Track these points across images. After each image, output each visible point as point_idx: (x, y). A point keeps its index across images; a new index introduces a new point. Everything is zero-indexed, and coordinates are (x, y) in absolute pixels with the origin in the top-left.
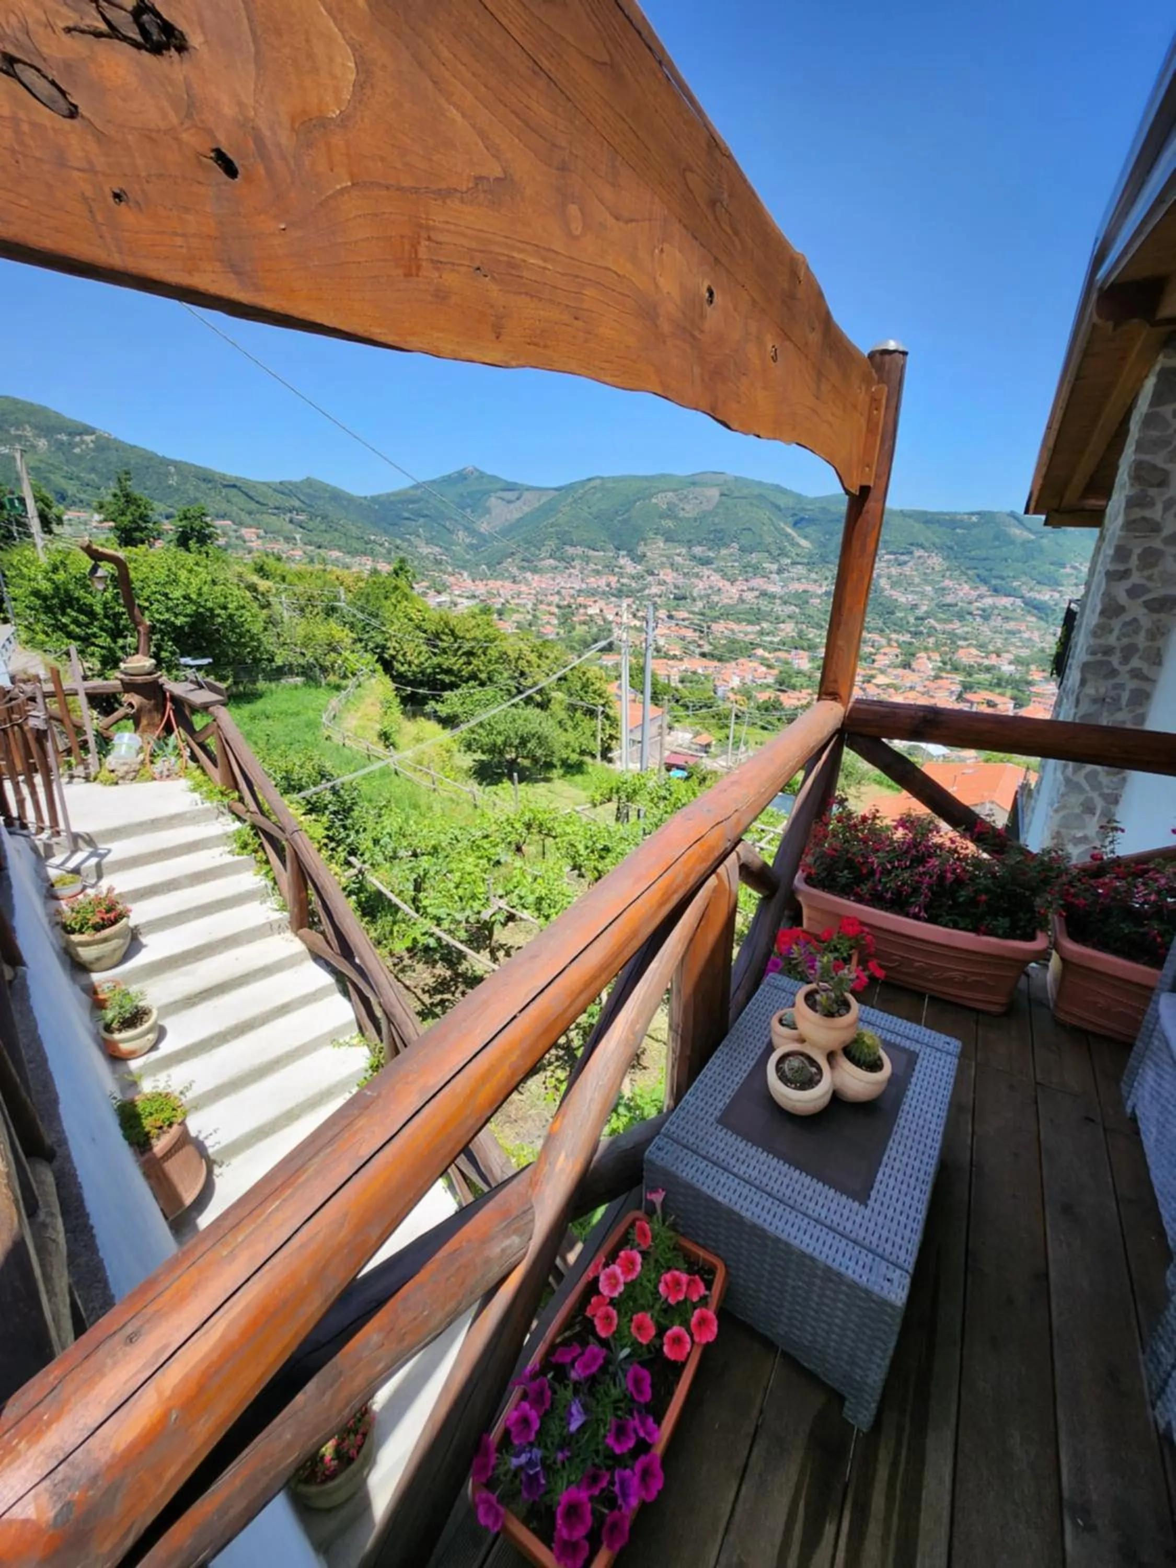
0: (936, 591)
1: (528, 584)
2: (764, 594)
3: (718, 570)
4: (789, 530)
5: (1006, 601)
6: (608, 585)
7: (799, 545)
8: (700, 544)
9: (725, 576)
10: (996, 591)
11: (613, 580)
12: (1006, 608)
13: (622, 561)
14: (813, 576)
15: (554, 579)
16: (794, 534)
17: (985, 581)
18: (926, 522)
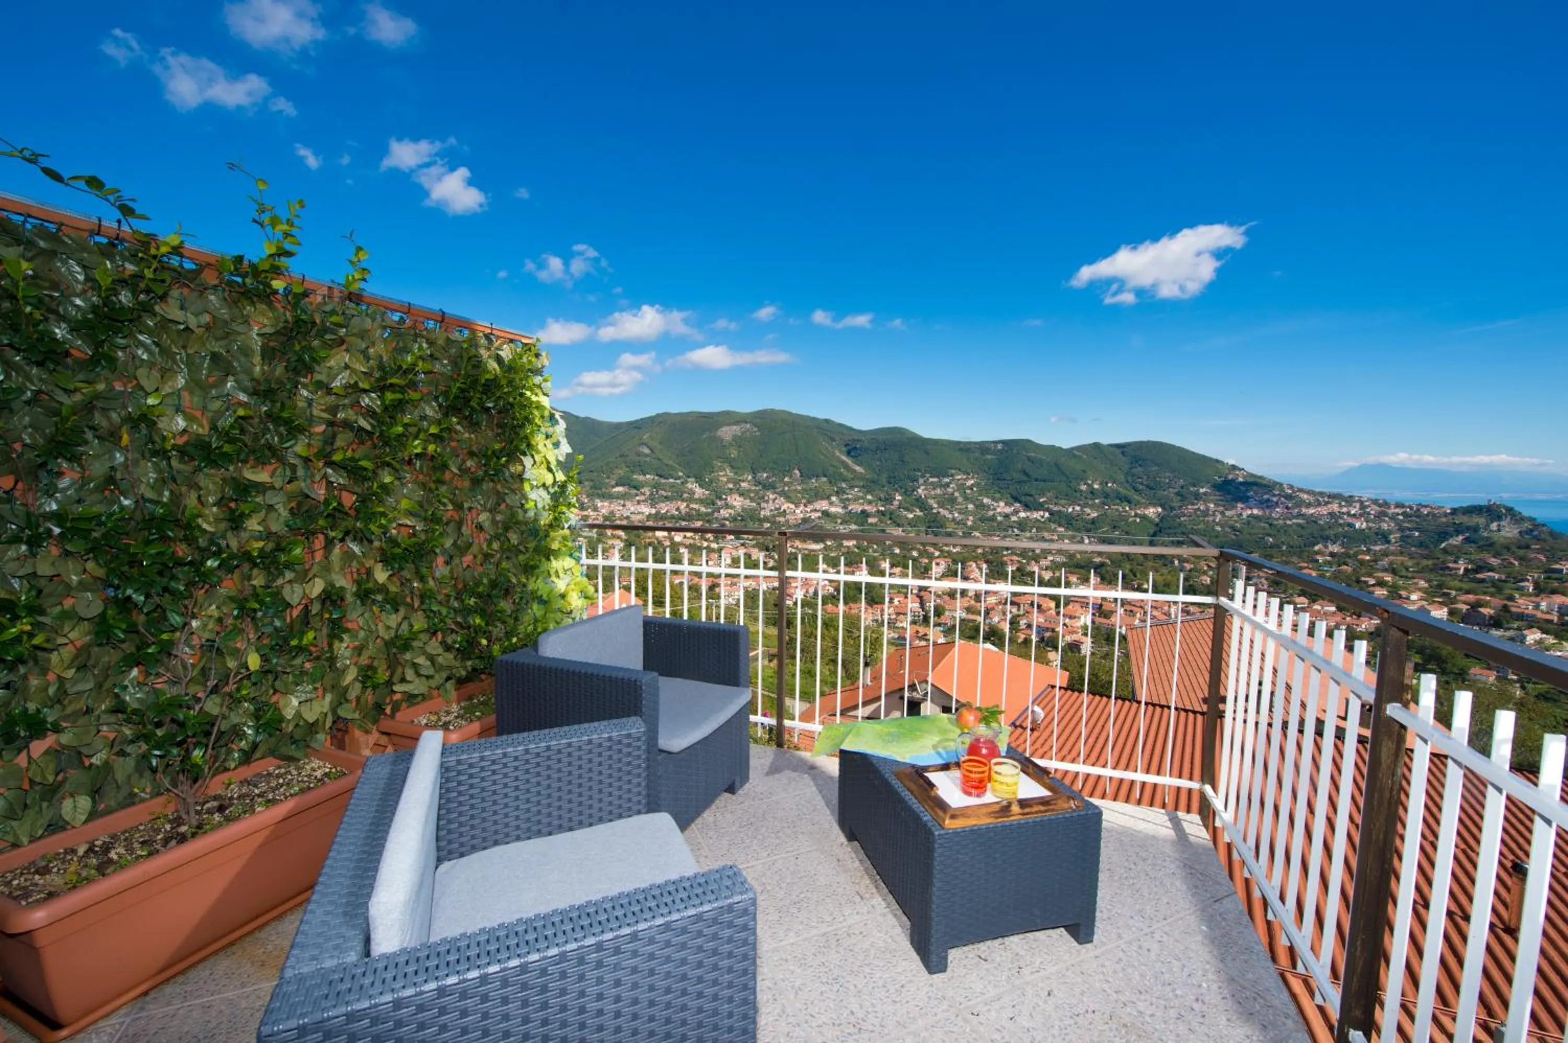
0: (977, 507)
1: (595, 509)
2: (826, 514)
3: (783, 494)
4: (844, 458)
5: (1037, 515)
6: (678, 509)
7: (855, 471)
8: (764, 470)
9: (789, 499)
10: (1027, 507)
11: (683, 506)
12: (1037, 520)
13: (689, 486)
14: (869, 497)
15: (624, 506)
16: (849, 461)
17: (1017, 500)
18: (961, 450)
